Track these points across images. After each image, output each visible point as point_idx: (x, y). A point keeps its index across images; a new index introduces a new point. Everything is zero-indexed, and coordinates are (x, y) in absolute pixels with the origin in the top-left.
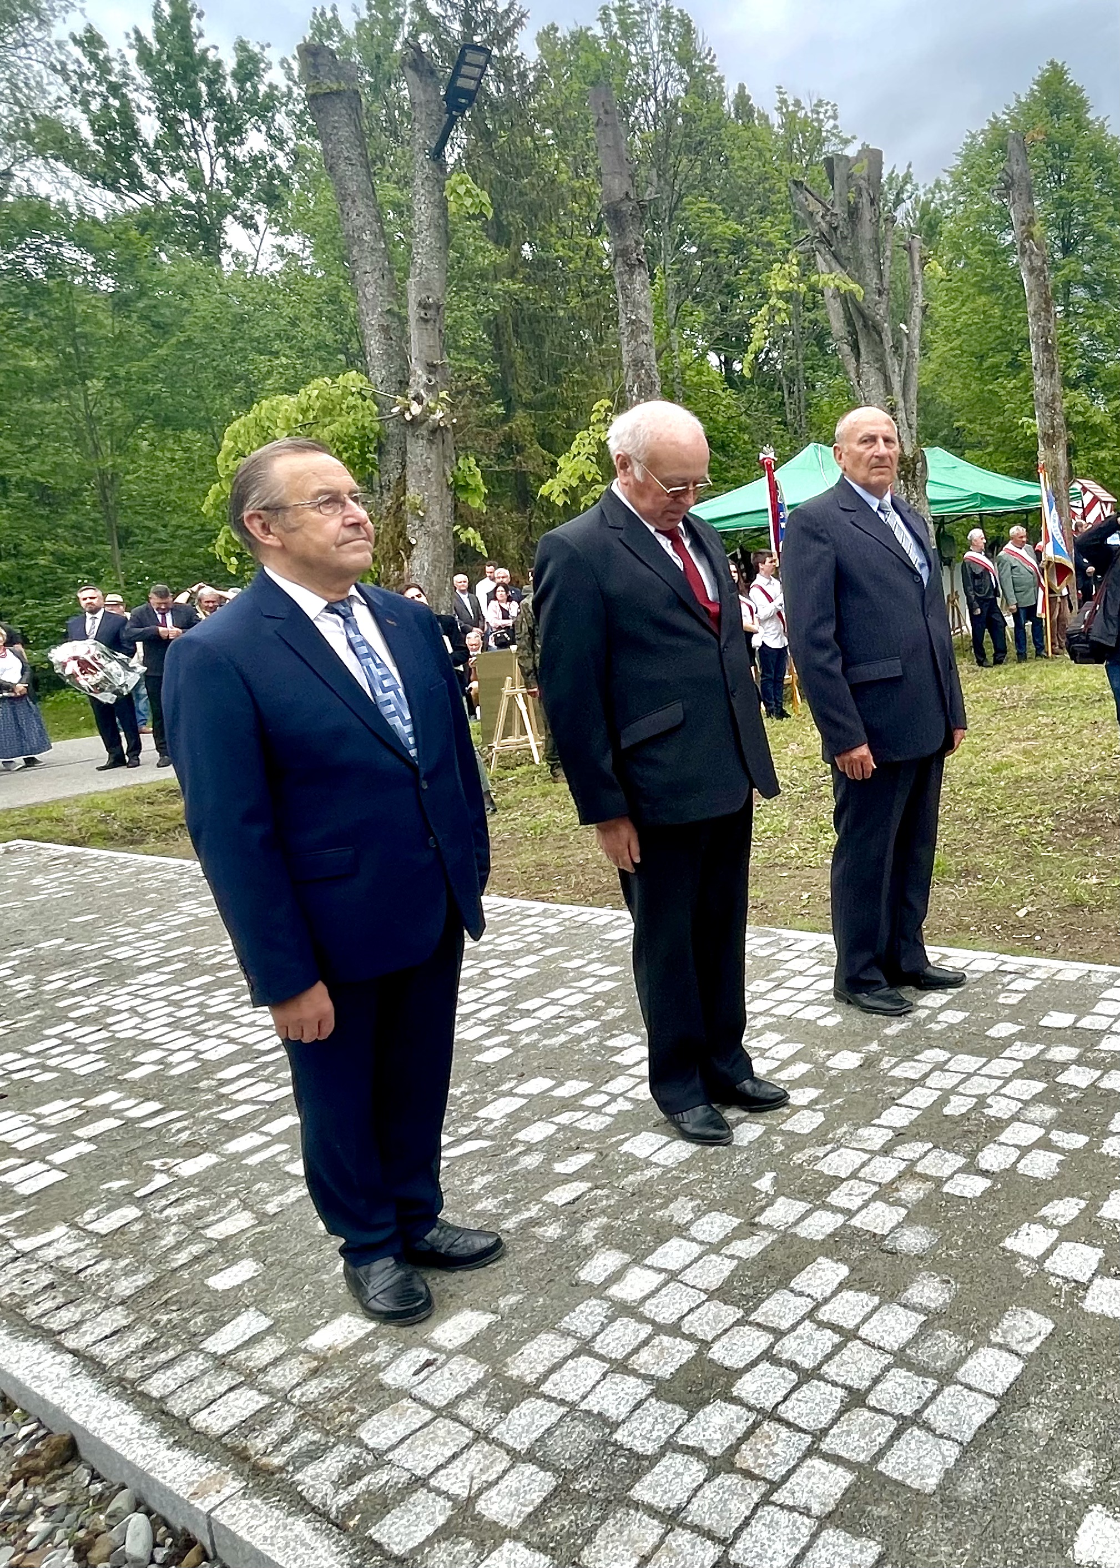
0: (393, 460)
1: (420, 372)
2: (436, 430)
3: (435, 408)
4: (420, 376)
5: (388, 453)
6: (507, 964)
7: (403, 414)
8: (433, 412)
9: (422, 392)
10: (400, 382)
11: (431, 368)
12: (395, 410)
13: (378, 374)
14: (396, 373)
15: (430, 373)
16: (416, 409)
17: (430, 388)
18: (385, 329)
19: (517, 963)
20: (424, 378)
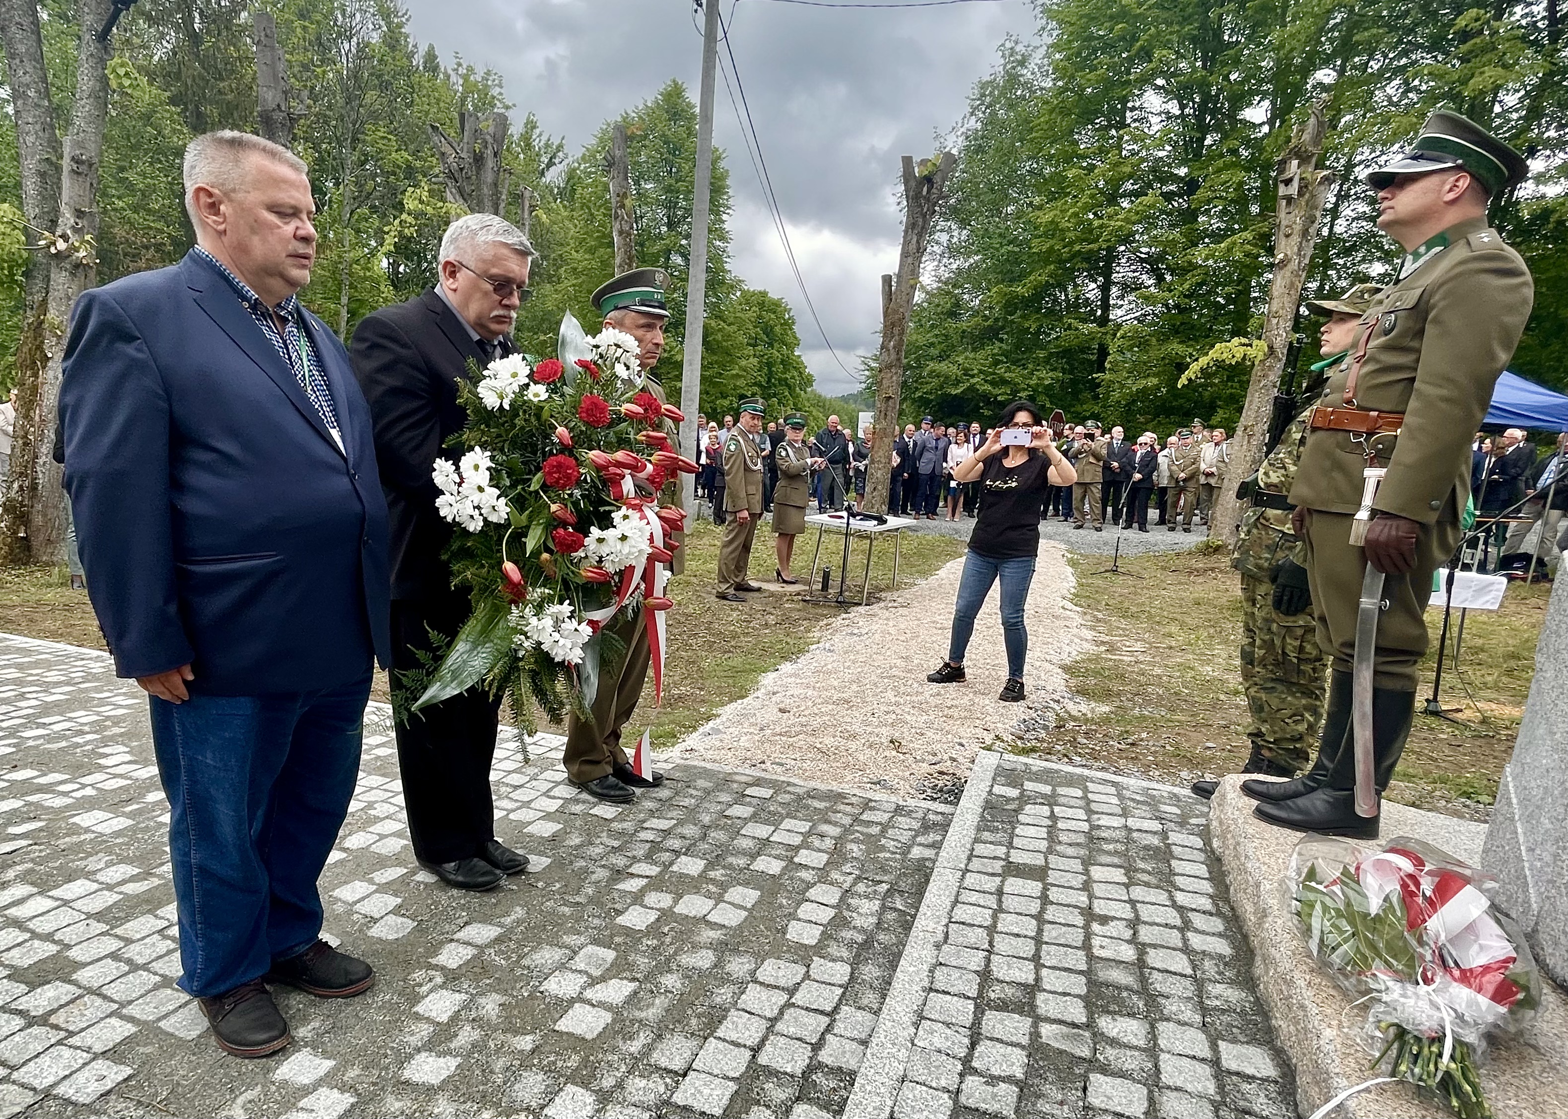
0: (39, 284)
1: (68, 215)
2: (78, 265)
3: (80, 247)
4: (68, 219)
5: (35, 278)
6: (45, 691)
7: (49, 247)
8: (77, 250)
9: (69, 232)
10: (52, 221)
11: (79, 214)
12: (42, 243)
13: (31, 211)
14: (48, 213)
15: (78, 217)
16: (61, 245)
17: (75, 230)
18: (42, 175)
19: (53, 691)
20: (72, 221)
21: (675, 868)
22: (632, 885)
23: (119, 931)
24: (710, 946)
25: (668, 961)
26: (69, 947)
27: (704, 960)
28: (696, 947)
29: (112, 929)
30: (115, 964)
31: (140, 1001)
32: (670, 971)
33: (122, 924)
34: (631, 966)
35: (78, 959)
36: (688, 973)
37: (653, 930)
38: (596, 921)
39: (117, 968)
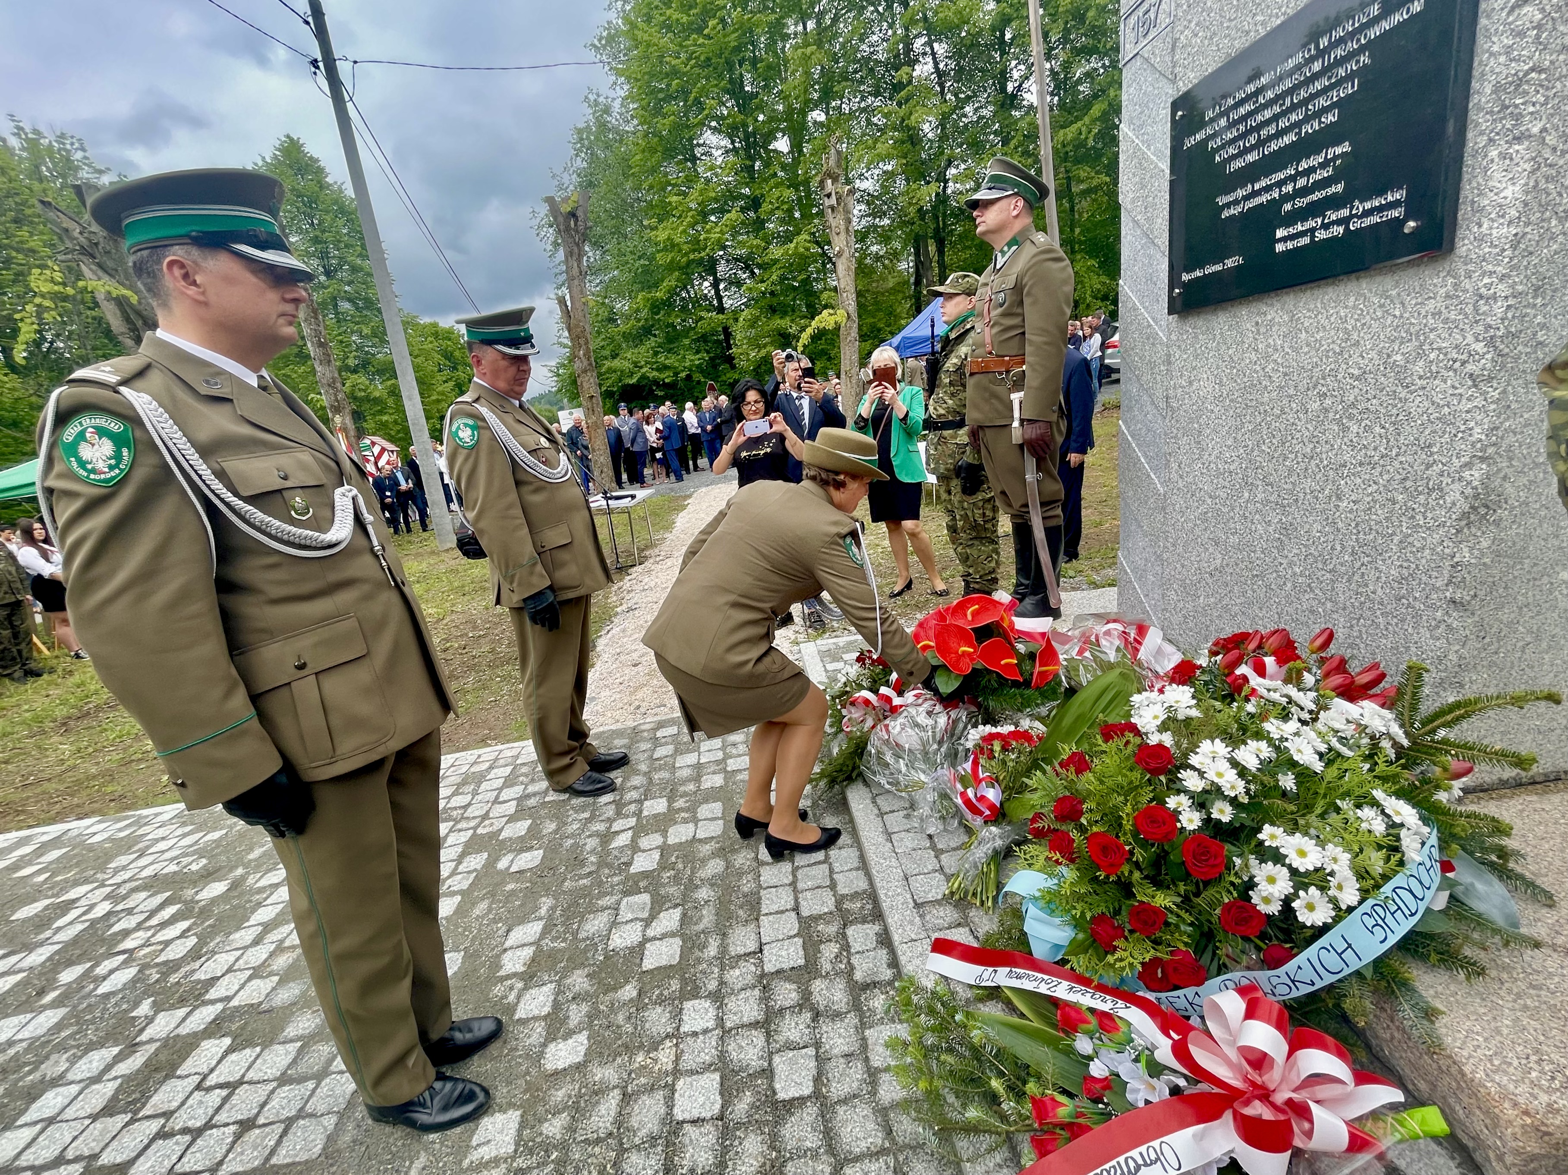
21: (645, 813)
22: (623, 839)
23: (147, 1111)
24: (714, 855)
25: (691, 880)
26: (95, 1157)
27: (715, 867)
28: (704, 861)
29: (135, 1113)
30: (170, 1142)
31: (231, 1156)
32: (697, 887)
33: (144, 1105)
34: (666, 898)
35: (119, 1160)
36: (711, 883)
37: (663, 865)
38: (616, 879)
39: (177, 1143)
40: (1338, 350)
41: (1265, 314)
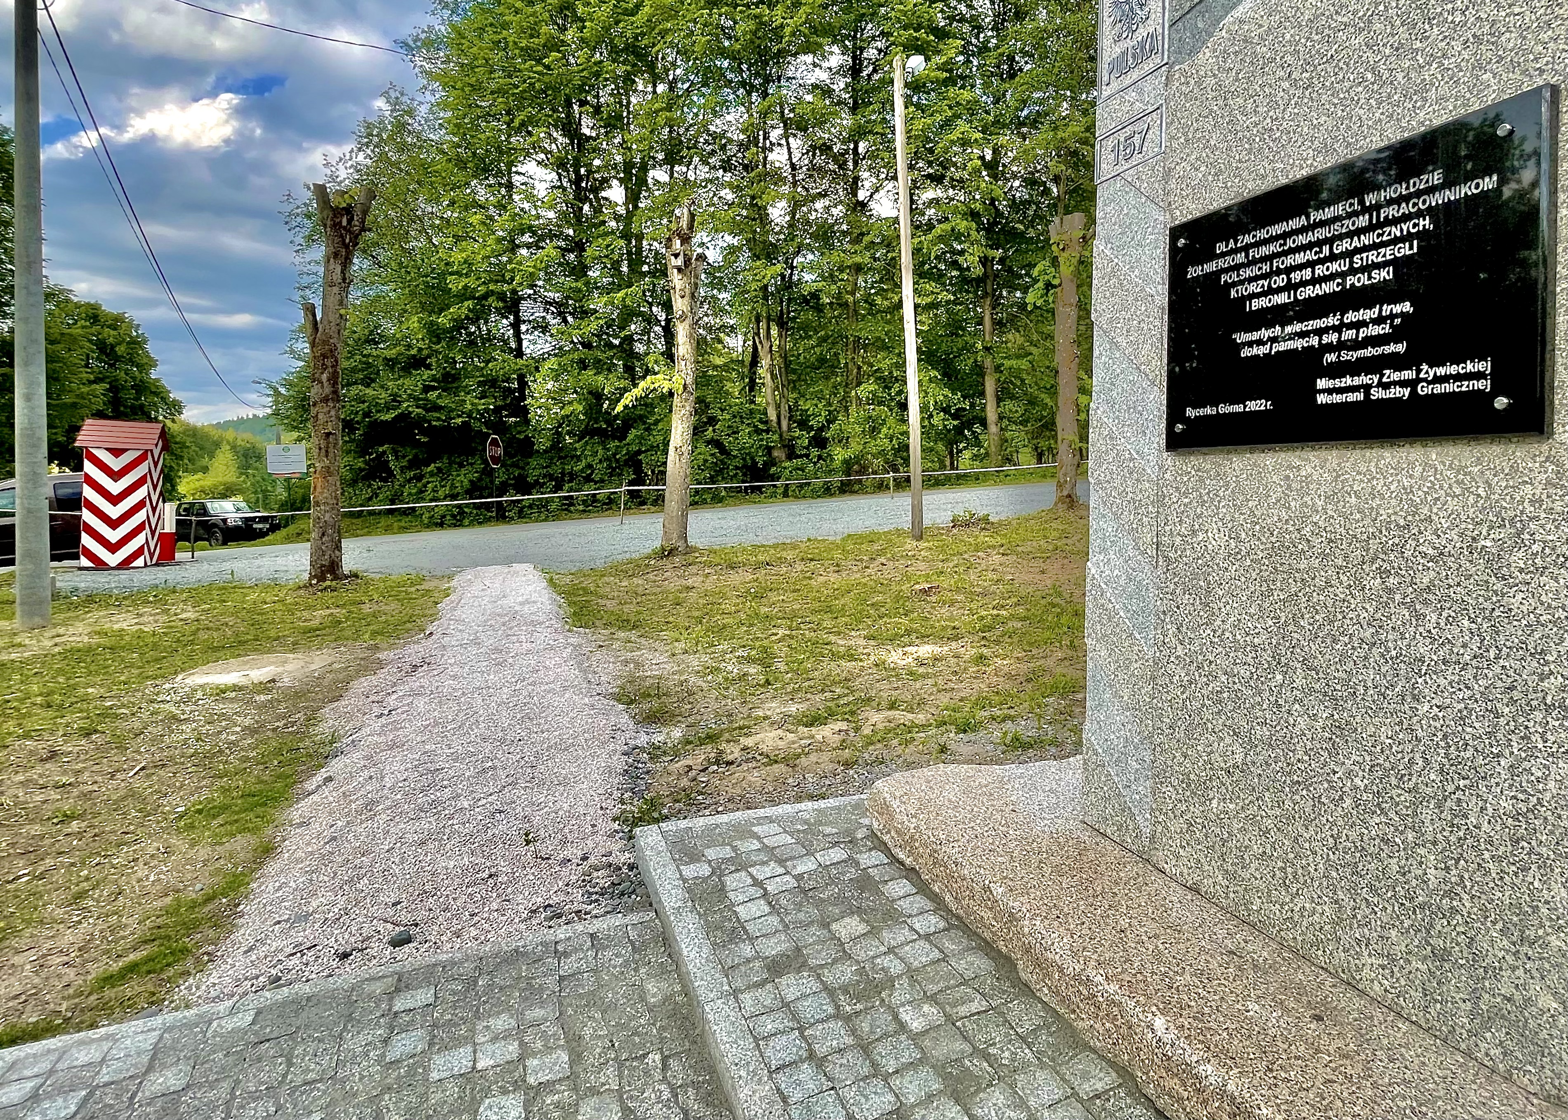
40: (1402, 522)
41: (1298, 468)
